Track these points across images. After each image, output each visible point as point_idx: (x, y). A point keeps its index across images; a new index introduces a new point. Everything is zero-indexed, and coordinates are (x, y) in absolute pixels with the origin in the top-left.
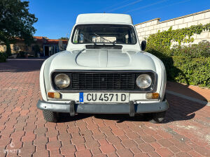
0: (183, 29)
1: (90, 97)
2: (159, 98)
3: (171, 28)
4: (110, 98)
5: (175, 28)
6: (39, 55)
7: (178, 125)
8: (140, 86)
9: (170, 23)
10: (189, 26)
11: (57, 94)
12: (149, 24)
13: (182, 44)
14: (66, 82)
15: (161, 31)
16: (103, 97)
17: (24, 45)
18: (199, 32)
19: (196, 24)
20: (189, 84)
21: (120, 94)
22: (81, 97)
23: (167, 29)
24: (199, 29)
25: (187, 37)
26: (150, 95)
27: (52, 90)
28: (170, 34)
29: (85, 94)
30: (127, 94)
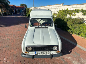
0: (72, 10)
1: (38, 53)
2: (60, 52)
3: (67, 9)
4: (44, 53)
5: (69, 9)
6: (13, 14)
7: (66, 57)
8: (54, 49)
9: (68, 7)
10: (75, 9)
11: (27, 52)
12: (59, 5)
13: (71, 16)
14: (30, 49)
15: (64, 9)
16: (42, 53)
17: (5, 9)
18: (78, 12)
19: (77, 9)
20: (72, 34)
21: (47, 52)
22: (35, 53)
23: (66, 9)
24: (78, 11)
25: (73, 14)
26: (57, 52)
27: (26, 51)
28: (67, 12)
29: (37, 52)
30: (50, 52)
